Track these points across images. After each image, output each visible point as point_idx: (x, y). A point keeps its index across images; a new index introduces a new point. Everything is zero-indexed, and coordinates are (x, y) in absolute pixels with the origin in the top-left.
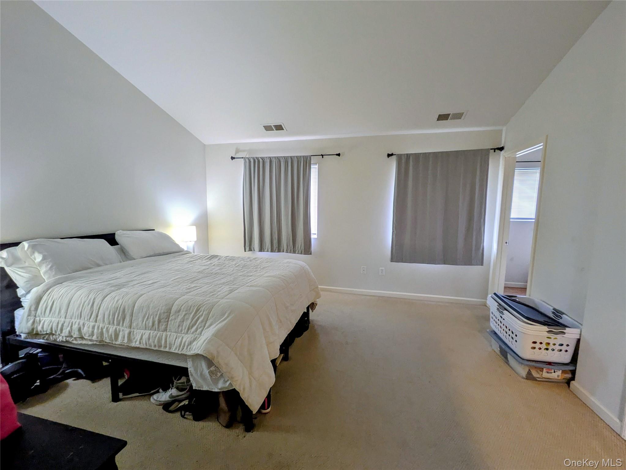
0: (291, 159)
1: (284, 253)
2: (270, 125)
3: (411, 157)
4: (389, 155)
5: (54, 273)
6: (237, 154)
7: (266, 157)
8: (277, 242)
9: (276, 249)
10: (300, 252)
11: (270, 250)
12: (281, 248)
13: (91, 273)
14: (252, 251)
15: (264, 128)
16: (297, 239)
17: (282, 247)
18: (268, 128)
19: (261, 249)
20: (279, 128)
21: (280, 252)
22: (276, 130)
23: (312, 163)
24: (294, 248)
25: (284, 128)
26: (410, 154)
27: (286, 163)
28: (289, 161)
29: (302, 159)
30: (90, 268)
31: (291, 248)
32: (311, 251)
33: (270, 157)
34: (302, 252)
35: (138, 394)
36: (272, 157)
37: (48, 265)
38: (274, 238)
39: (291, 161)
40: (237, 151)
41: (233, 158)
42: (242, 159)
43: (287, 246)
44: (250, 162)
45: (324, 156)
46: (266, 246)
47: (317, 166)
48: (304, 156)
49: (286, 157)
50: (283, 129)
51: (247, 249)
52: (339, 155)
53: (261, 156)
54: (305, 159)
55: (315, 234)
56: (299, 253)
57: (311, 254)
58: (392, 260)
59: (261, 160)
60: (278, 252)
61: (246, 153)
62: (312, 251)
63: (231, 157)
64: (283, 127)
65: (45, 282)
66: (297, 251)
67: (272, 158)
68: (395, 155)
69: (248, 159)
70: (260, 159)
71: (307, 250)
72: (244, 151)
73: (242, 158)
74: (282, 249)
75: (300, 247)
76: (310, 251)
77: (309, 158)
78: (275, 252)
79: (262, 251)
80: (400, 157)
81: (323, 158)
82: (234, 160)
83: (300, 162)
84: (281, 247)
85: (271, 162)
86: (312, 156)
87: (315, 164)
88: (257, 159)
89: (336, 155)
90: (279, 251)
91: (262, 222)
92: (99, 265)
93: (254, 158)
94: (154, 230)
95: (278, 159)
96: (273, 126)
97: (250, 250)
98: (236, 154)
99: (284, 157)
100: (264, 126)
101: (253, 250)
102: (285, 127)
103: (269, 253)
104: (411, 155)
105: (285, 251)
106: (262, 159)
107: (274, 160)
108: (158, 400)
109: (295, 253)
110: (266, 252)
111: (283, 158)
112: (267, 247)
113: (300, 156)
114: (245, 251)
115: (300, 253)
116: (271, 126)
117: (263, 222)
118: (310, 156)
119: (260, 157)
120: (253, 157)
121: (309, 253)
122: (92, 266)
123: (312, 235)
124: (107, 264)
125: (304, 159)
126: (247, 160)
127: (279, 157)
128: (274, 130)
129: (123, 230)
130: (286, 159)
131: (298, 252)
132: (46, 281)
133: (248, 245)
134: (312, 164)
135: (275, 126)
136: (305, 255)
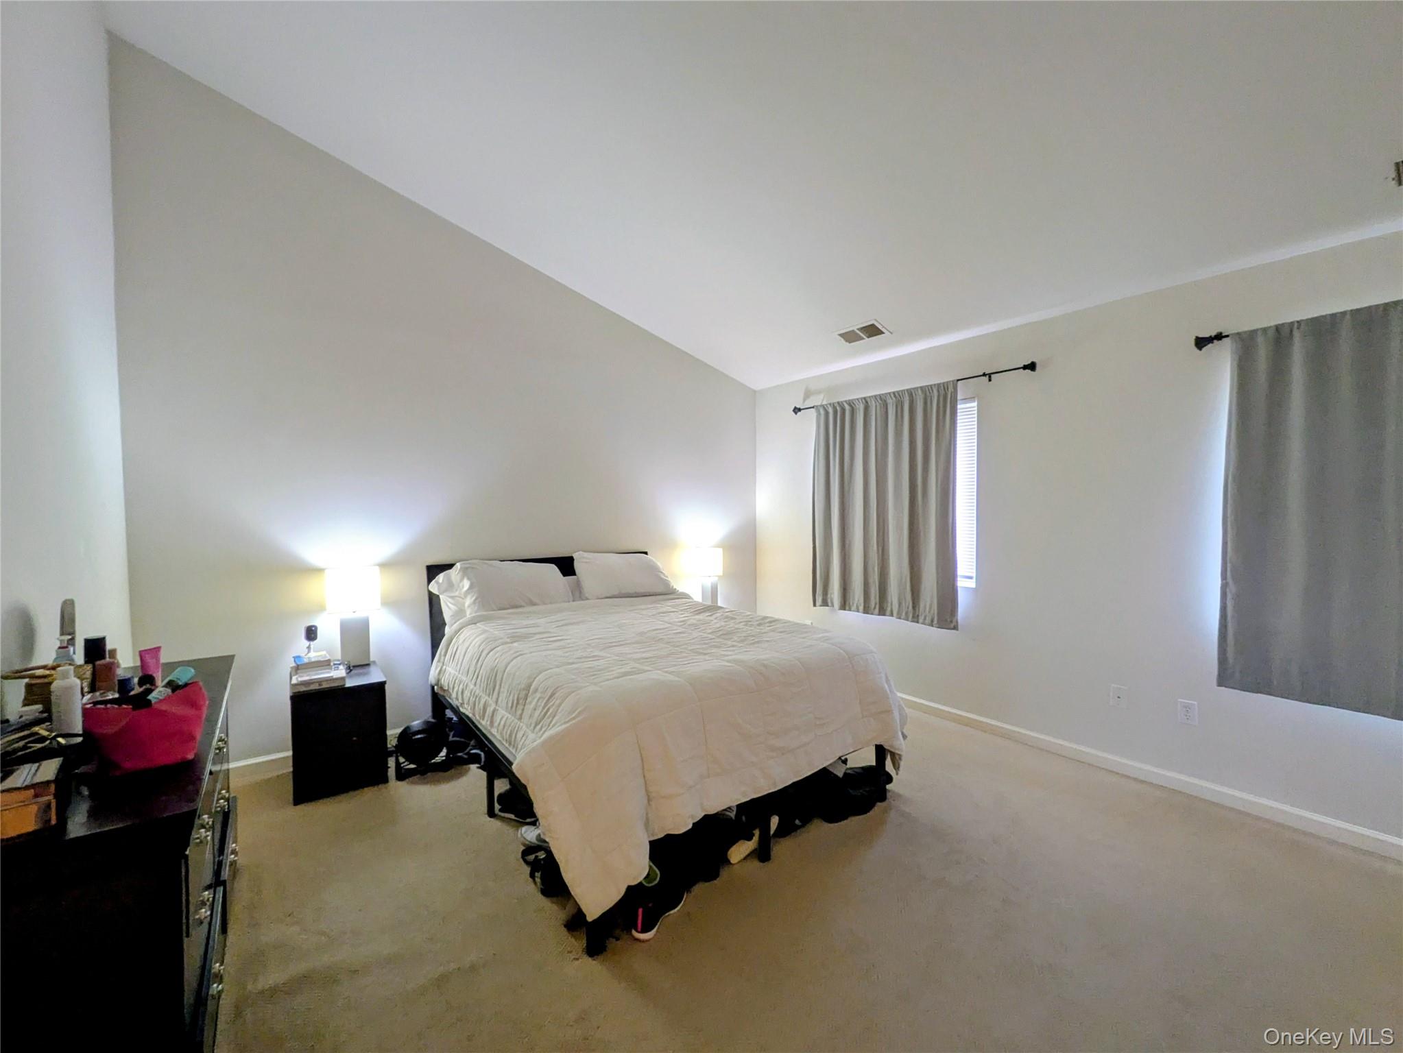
0: (909, 397)
1: (894, 618)
2: (851, 329)
3: (1296, 334)
4: (1201, 343)
5: (476, 608)
6: (806, 403)
7: (858, 399)
8: (878, 592)
9: (875, 608)
10: (928, 620)
11: (861, 608)
12: (887, 606)
13: (516, 613)
14: (828, 606)
15: (842, 339)
16: (923, 587)
17: (889, 604)
18: (850, 337)
19: (844, 605)
20: (872, 331)
21: (884, 615)
22: (868, 337)
23: (959, 397)
24: (914, 607)
25: (883, 330)
26: (1292, 323)
27: (899, 406)
28: (906, 402)
29: (935, 391)
30: (521, 606)
31: (908, 608)
32: (957, 622)
33: (865, 398)
34: (932, 621)
35: (512, 816)
36: (870, 397)
37: (473, 596)
38: (871, 581)
39: (910, 400)
40: (807, 395)
41: (797, 410)
42: (812, 409)
43: (900, 604)
44: (827, 413)
45: (992, 376)
46: (854, 599)
47: (975, 404)
48: (939, 385)
49: (898, 392)
50: (883, 333)
51: (819, 600)
52: (1032, 367)
53: (847, 399)
54: (942, 392)
55: (971, 578)
56: (927, 622)
57: (955, 628)
58: (1224, 679)
59: (847, 407)
60: (879, 615)
61: (821, 396)
62: (959, 621)
63: (792, 409)
64: (880, 327)
65: (465, 616)
66: (923, 618)
67: (868, 400)
68: (1227, 336)
69: (824, 407)
70: (845, 403)
71: (946, 616)
72: (819, 392)
73: (813, 407)
74: (889, 609)
75: (928, 609)
76: (954, 621)
77: (951, 389)
78: (872, 614)
79: (847, 608)
80: (1246, 342)
81: (990, 380)
82: (799, 413)
83: (931, 399)
84: (887, 602)
85: (867, 408)
86: (958, 380)
87: (971, 399)
88: (840, 406)
89: (1022, 370)
90: (882, 612)
91: (847, 542)
92: (533, 604)
93: (834, 405)
94: (646, 553)
95: (882, 399)
96: (858, 329)
97: (825, 603)
98: (804, 400)
99: (894, 393)
100: (840, 335)
101: (830, 604)
102: (883, 327)
103: (861, 614)
104: (1296, 325)
105: (895, 613)
106: (850, 405)
107: (874, 402)
108: (524, 835)
109: (918, 622)
110: (854, 611)
111: (892, 396)
112: (856, 600)
113: (931, 386)
114: (815, 605)
115: (930, 622)
116: (853, 331)
117: (850, 545)
118: (953, 381)
119: (846, 401)
120: (832, 402)
121: (952, 626)
122: (523, 604)
123: (959, 579)
124: (545, 604)
125: (938, 391)
126: (822, 412)
127: (883, 394)
128: (863, 339)
129: (585, 551)
130: (898, 397)
131: (925, 619)
132: (468, 616)
133: (820, 593)
134: (959, 402)
135: (864, 329)
136: (939, 629)
